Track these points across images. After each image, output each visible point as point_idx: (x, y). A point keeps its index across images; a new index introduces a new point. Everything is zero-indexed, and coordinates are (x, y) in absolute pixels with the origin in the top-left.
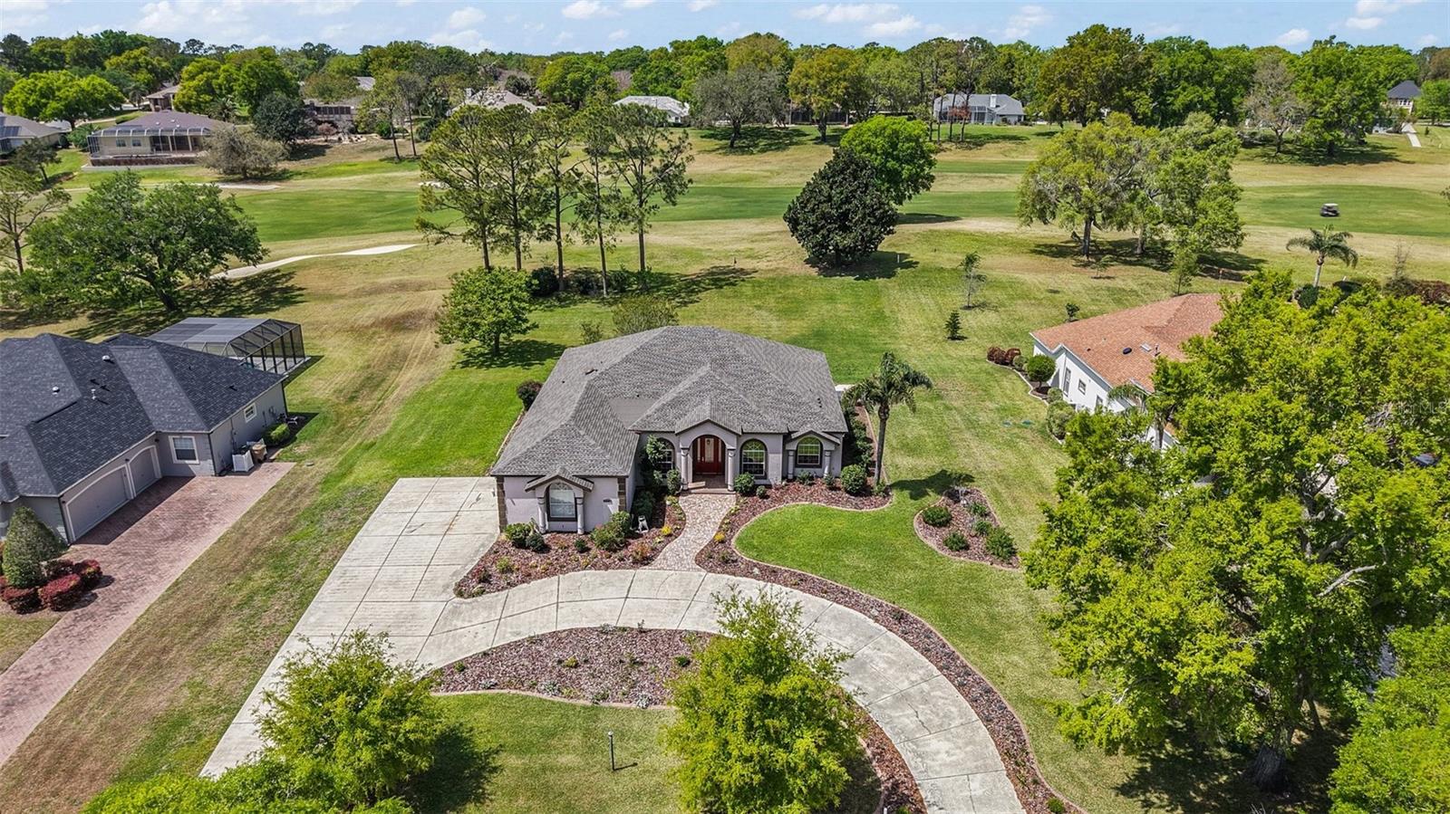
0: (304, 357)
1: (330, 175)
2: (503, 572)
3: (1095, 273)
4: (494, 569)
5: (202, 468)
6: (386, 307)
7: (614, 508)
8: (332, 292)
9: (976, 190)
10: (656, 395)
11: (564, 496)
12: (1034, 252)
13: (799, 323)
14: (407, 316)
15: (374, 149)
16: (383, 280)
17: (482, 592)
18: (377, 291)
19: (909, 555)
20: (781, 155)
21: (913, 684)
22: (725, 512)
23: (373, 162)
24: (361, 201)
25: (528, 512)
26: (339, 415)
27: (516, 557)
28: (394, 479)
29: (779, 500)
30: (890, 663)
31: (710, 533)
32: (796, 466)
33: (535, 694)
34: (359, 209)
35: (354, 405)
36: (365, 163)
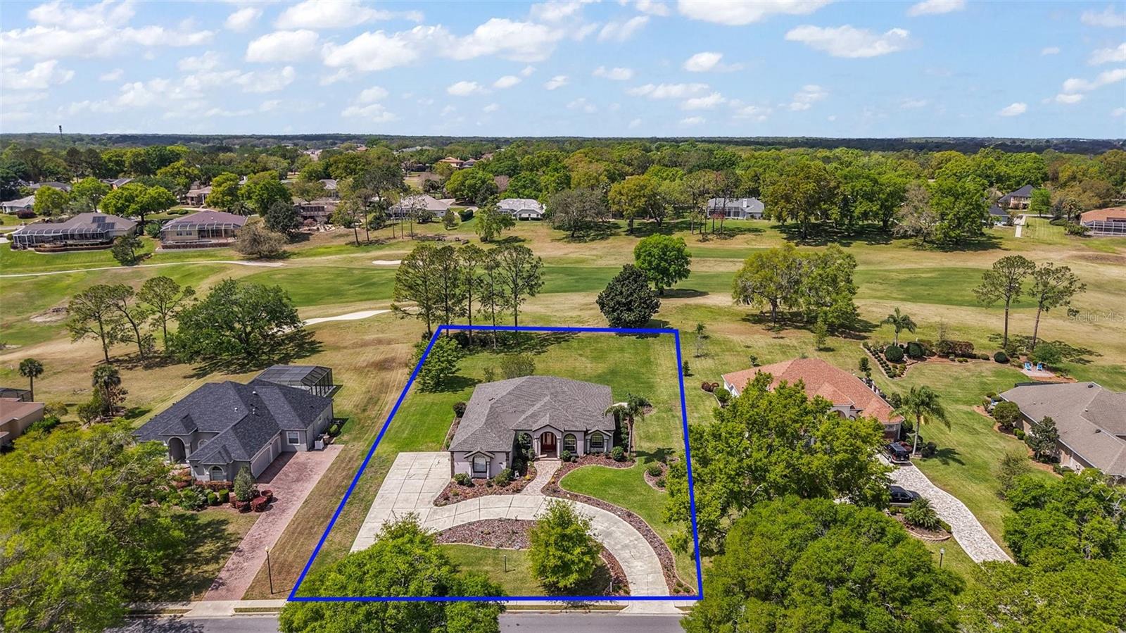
0: (332, 386)
1: (315, 255)
2: (454, 495)
3: (774, 335)
4: (450, 494)
5: (301, 447)
6: (371, 355)
7: (504, 466)
8: (339, 344)
9: (724, 270)
10: (523, 412)
11: (481, 461)
12: (744, 320)
13: (602, 365)
14: (386, 361)
15: (341, 236)
16: (368, 337)
17: (446, 504)
18: (365, 344)
19: (639, 489)
20: (604, 243)
21: (631, 541)
22: (555, 469)
23: (341, 246)
24: (339, 275)
25: (464, 468)
26: (360, 420)
27: (460, 489)
28: (397, 453)
29: (582, 464)
30: (623, 533)
31: (548, 479)
32: (591, 447)
33: (472, 544)
34: (339, 282)
35: (366, 414)
36: (336, 246)
